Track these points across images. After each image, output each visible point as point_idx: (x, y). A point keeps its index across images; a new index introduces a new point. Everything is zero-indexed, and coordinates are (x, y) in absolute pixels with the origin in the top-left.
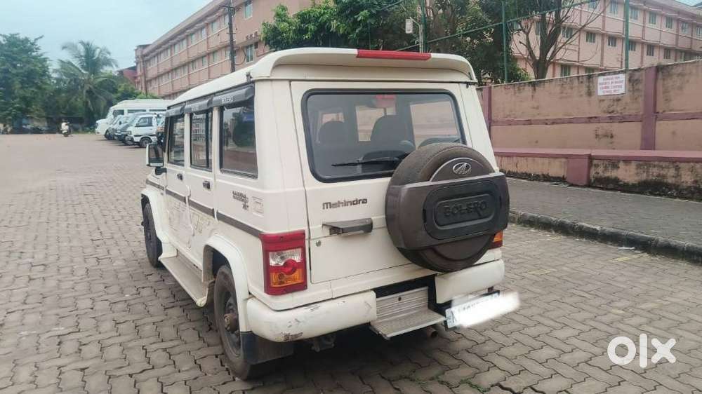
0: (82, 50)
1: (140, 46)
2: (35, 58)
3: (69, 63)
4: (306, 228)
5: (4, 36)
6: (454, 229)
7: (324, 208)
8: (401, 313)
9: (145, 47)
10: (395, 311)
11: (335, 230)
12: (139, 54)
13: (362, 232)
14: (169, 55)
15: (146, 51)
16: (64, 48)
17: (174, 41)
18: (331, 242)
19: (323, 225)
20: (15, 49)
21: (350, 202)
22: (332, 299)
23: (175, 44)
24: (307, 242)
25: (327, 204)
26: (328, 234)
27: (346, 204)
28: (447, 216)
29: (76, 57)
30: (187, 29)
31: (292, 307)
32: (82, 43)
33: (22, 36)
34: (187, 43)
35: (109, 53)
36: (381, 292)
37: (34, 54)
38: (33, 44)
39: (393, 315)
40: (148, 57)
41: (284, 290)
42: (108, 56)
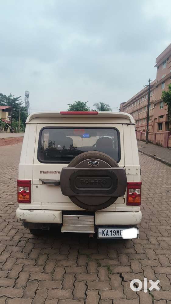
0: (100, 105)
1: (122, 103)
2: (85, 109)
3: (95, 111)
4: (31, 180)
5: (76, 102)
6: (86, 190)
7: (40, 173)
8: (79, 224)
9: (124, 103)
10: (76, 222)
11: (44, 182)
12: (122, 106)
13: (54, 185)
14: (132, 106)
15: (124, 105)
16: (94, 105)
17: (135, 100)
18: (43, 187)
19: (40, 180)
20: (79, 106)
21: (52, 172)
22: (41, 210)
23: (135, 102)
24: (32, 185)
25: (42, 171)
26: (42, 184)
27: (50, 172)
28: (82, 184)
29: (98, 109)
30: (140, 95)
31: (24, 209)
32: (100, 103)
33: (81, 102)
34: (140, 101)
35: (109, 106)
36: (64, 212)
37: (85, 108)
38: (84, 104)
39: (74, 224)
40: (125, 107)
41: (21, 202)
42: (109, 108)
